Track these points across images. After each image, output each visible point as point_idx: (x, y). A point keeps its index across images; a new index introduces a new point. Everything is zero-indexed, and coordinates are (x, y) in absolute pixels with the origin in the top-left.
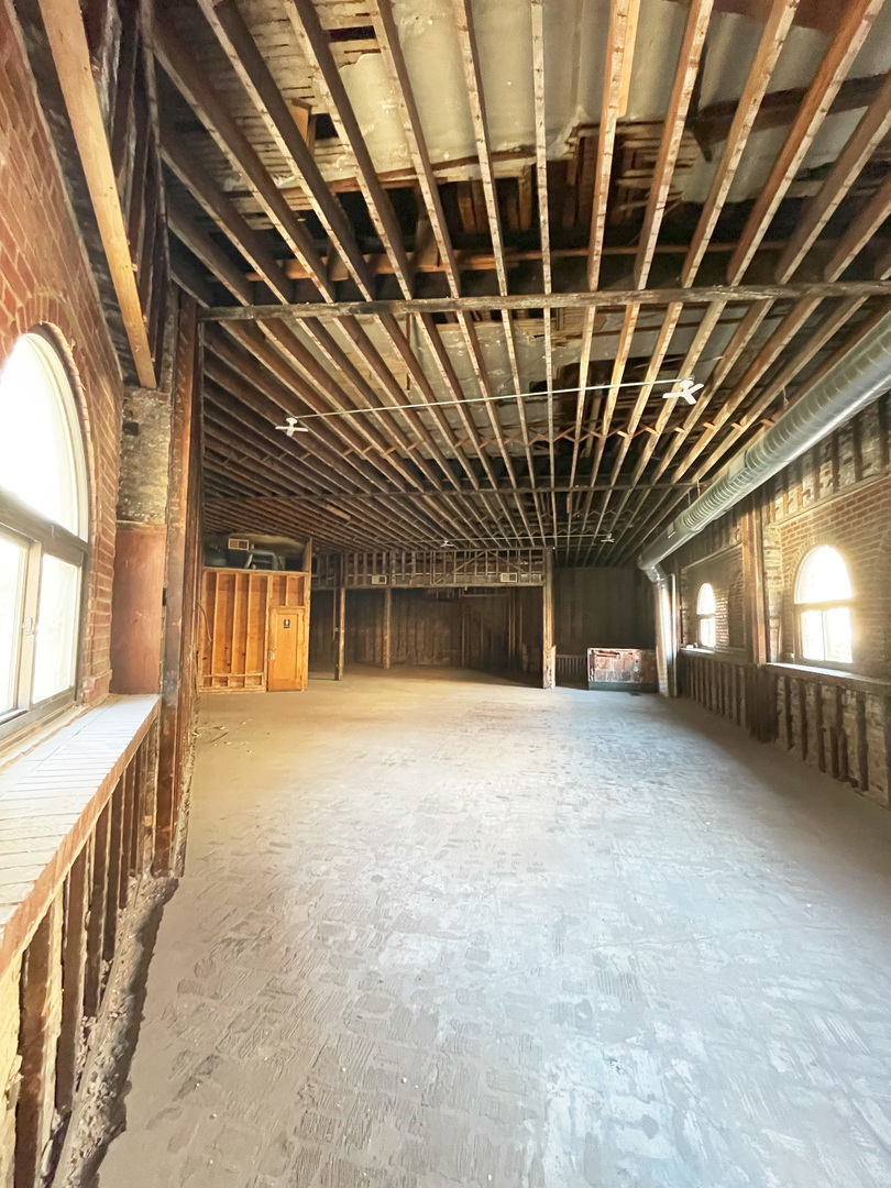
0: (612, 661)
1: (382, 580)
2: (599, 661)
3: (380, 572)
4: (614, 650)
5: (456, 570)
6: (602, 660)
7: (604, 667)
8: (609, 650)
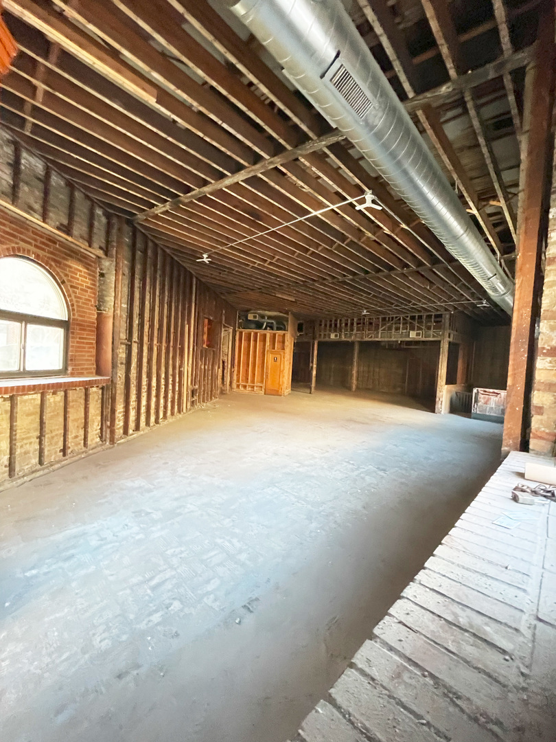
0: (494, 399)
1: (336, 336)
2: (482, 398)
3: (335, 331)
4: (496, 391)
5: (380, 329)
6: (484, 398)
7: (486, 403)
8: (491, 390)
